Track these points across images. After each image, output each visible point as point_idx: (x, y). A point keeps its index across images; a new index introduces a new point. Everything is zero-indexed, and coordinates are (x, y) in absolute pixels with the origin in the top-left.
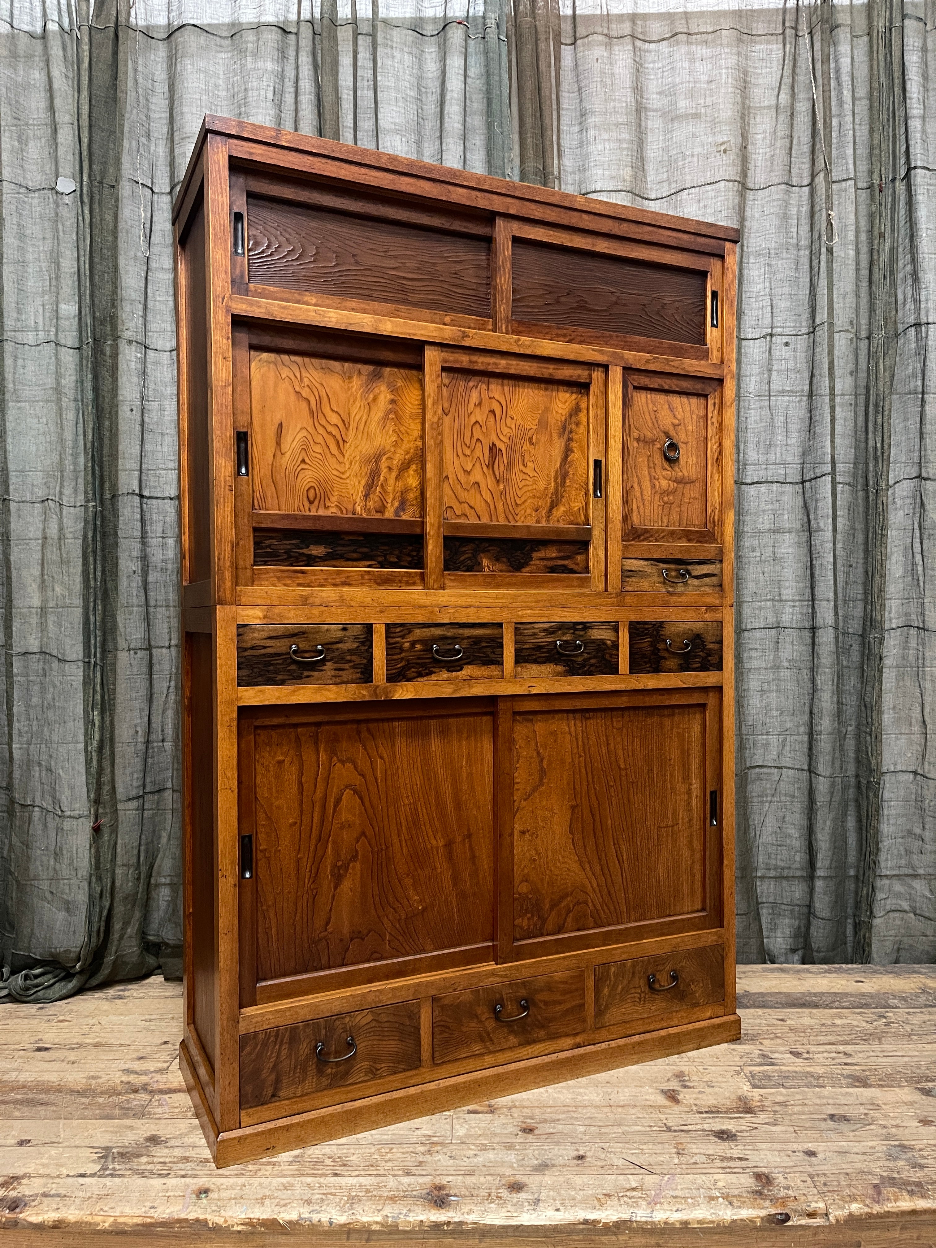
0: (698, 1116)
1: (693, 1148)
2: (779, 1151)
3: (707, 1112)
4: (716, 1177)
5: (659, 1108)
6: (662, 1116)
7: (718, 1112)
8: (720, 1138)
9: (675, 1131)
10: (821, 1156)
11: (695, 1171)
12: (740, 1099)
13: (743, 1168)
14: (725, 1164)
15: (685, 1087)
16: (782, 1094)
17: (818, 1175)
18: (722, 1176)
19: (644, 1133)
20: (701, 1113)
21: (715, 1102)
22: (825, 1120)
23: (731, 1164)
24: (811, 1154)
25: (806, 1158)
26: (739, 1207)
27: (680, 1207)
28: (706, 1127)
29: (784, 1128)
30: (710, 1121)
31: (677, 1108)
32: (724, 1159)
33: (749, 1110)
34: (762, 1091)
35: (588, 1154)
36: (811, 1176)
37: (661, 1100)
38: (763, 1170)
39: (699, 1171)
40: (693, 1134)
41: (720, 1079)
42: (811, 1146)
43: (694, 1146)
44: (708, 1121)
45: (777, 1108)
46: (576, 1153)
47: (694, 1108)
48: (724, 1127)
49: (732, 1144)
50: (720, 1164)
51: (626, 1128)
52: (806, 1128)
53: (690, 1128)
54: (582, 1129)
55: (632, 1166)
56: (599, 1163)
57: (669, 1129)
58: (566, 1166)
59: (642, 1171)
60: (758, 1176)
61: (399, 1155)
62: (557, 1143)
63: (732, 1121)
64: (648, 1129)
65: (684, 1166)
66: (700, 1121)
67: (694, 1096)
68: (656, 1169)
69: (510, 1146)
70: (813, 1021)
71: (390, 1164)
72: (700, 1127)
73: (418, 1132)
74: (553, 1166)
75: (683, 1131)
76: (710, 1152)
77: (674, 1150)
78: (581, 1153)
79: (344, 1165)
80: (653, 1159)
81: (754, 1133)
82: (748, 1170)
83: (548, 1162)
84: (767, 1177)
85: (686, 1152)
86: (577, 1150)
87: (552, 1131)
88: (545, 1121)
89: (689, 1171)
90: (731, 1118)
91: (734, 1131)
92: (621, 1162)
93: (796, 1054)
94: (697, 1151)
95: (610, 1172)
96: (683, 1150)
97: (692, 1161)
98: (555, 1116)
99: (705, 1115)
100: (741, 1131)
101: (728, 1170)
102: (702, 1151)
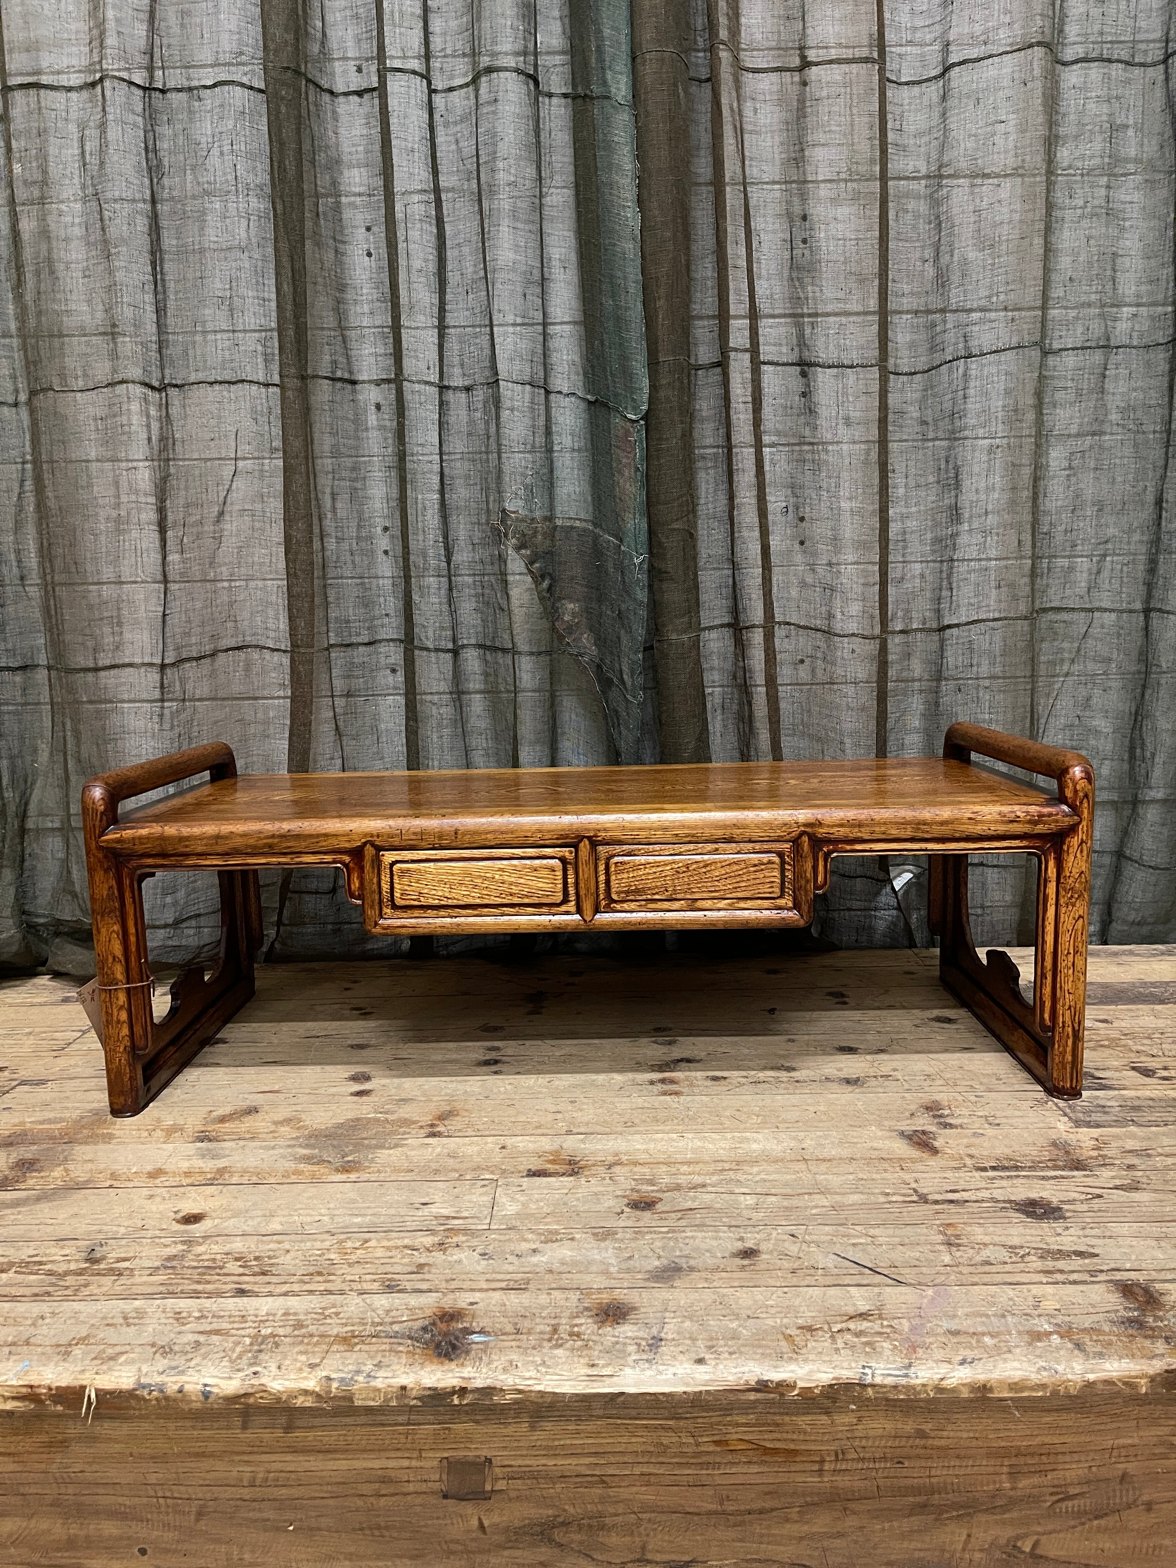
0: (977, 1174)
1: (978, 1234)
2: (1158, 1239)
3: (994, 1168)
4: (1036, 1290)
5: (901, 1163)
6: (907, 1177)
7: (1017, 1168)
8: (1029, 1214)
9: (936, 1202)
11: (987, 1278)
12: (1054, 1144)
13: (1093, 1273)
14: (1050, 1264)
15: (946, 1126)
16: (1133, 1136)
18: (1050, 1289)
19: (876, 1207)
20: (984, 1169)
21: (1007, 1151)
23: (1061, 1264)
26: (1101, 1355)
27: (969, 1354)
28: (998, 1194)
29: (1156, 1196)
30: (1004, 1183)
31: (933, 1162)
32: (1046, 1254)
33: (1078, 1165)
34: (1096, 1132)
35: (763, 1247)
37: (902, 1148)
38: (1133, 1275)
39: (998, 1278)
40: (972, 1207)
41: (1008, 1113)
43: (978, 1230)
44: (998, 1183)
45: (1132, 1160)
46: (739, 1245)
47: (969, 1162)
48: (1034, 1195)
49: (1058, 1226)
50: (1039, 1265)
51: (838, 1198)
53: (965, 1195)
54: (750, 1200)
55: (856, 1269)
56: (786, 1265)
57: (924, 1199)
58: (716, 1269)
59: (878, 1279)
60: (1127, 1290)
61: (380, 1253)
62: (701, 1226)
63: (1048, 1184)
64: (882, 1199)
65: (966, 1270)
66: (983, 1184)
67: (965, 1141)
68: (909, 1275)
69: (604, 1235)
70: (1161, 1023)
71: (358, 1269)
72: (985, 1194)
73: (426, 1211)
74: (692, 1269)
75: (951, 1202)
76: (1016, 1241)
77: (940, 1238)
78: (750, 1244)
79: (264, 1274)
80: (900, 1255)
81: (1096, 1204)
82: (1102, 1277)
83: (683, 1263)
84: (1146, 1291)
85: (964, 1241)
86: (741, 1239)
87: (689, 1204)
88: (678, 1188)
89: (976, 1279)
90: (1043, 1178)
91: (1055, 1201)
92: (830, 1262)
93: (1147, 1073)
94: (987, 1239)
95: (809, 1280)
96: (957, 1236)
97: (978, 1259)
98: (698, 1179)
99: (991, 1174)
100: (1069, 1202)
101: (1060, 1277)
102: (997, 1239)
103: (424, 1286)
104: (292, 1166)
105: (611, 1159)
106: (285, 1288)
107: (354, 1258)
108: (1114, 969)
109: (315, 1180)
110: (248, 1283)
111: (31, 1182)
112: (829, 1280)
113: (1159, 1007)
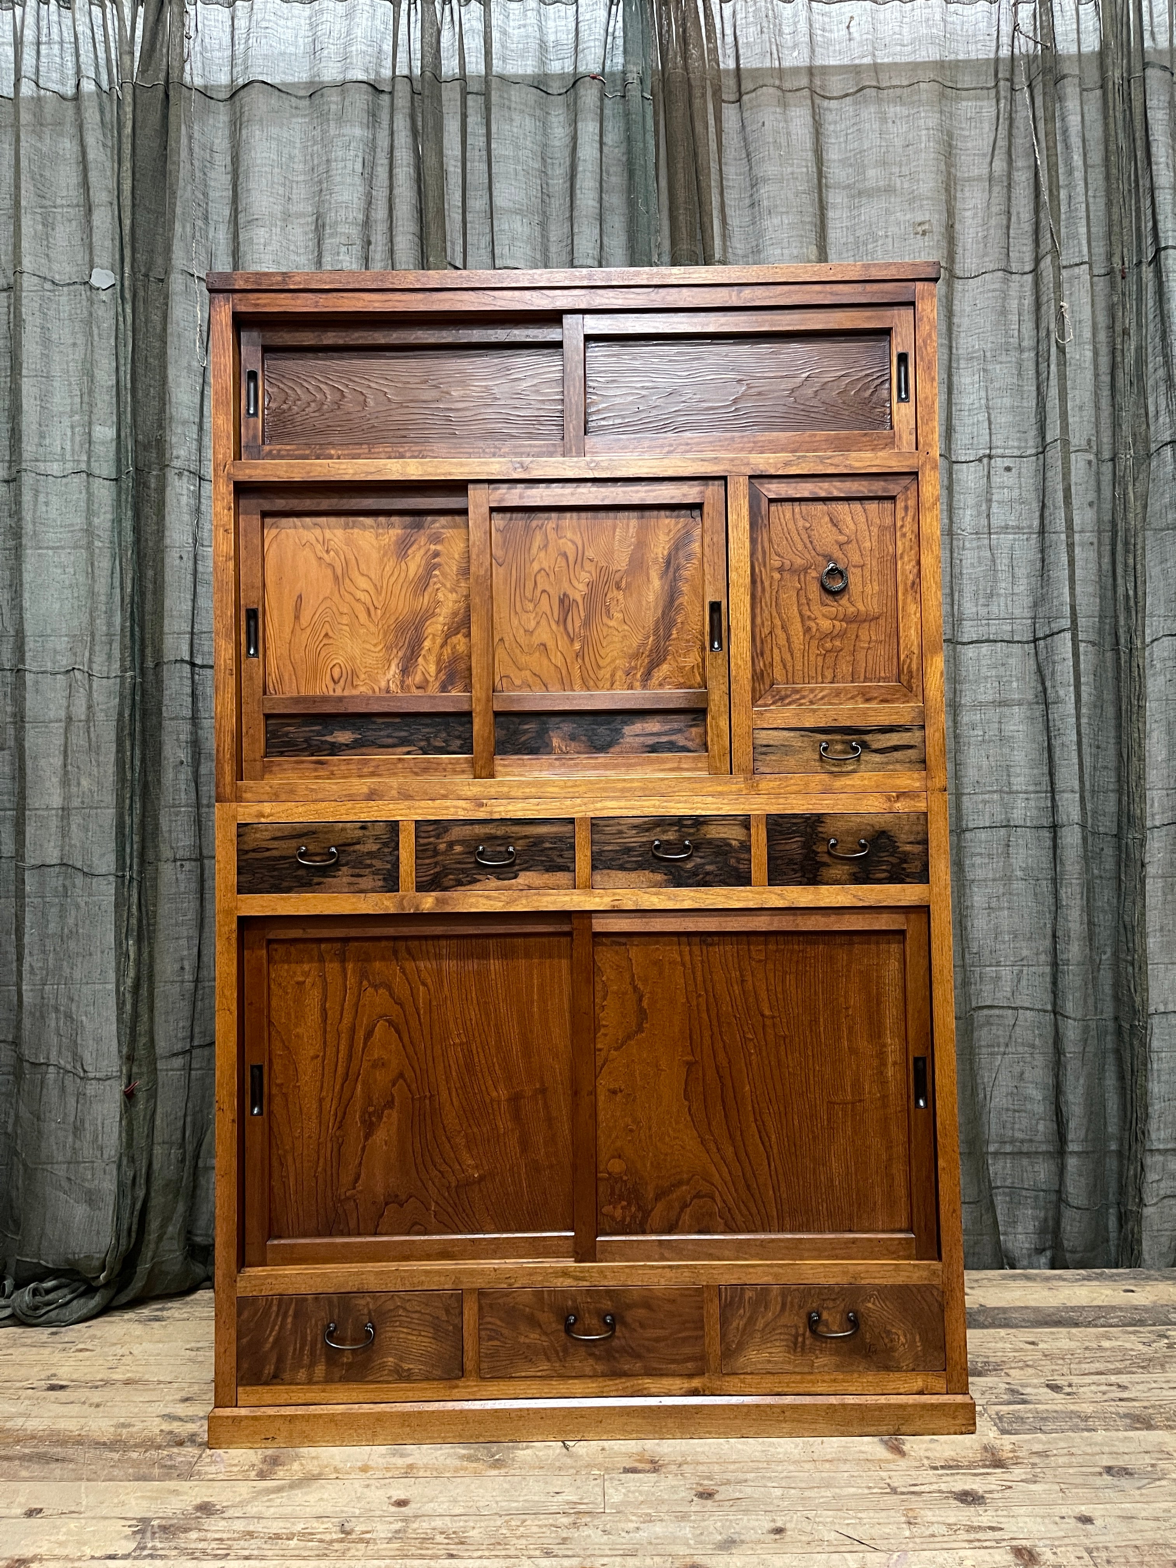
0: (931, 1472)
1: (929, 1516)
2: (1043, 1517)
3: (942, 1467)
4: (962, 1553)
5: (880, 1463)
6: (884, 1474)
7: (958, 1467)
8: (962, 1501)
9: (903, 1493)
10: (1098, 1522)
11: (932, 1546)
12: (985, 1448)
13: (997, 1541)
14: (972, 1536)
16: (1040, 1441)
17: (1097, 1549)
18: (969, 1553)
19: (862, 1497)
20: (936, 1468)
21: (953, 1453)
22: (1100, 1474)
23: (980, 1536)
24: (1086, 1520)
25: (1080, 1525)
28: (943, 1487)
29: (1046, 1487)
30: (948, 1479)
31: (903, 1463)
32: (970, 1529)
33: (999, 1464)
34: (1014, 1438)
35: (788, 1526)
36: (1089, 1551)
37: (881, 1453)
38: (1024, 1543)
39: (938, 1546)
40: (926, 1497)
42: (1085, 1510)
43: (930, 1513)
44: (945, 1479)
45: (1036, 1460)
46: (772, 1525)
47: (926, 1462)
48: (967, 1487)
49: (980, 1509)
50: (966, 1536)
51: (837, 1491)
52: (1077, 1486)
53: (922, 1488)
54: (778, 1492)
55: (849, 1541)
56: (804, 1538)
57: (894, 1491)
58: (759, 1542)
59: (863, 1547)
60: (1018, 1552)
61: (535, 1529)
62: (746, 1511)
63: (978, 1479)
64: (866, 1491)
65: (918, 1540)
66: (934, 1480)
67: (924, 1446)
68: (881, 1544)
69: (683, 1517)
70: (1073, 1345)
71: (523, 1541)
72: (935, 1487)
73: (559, 1498)
74: (742, 1542)
75: (913, 1493)
76: (952, 1520)
77: (903, 1519)
78: (779, 1524)
79: (462, 1543)
80: (876, 1531)
81: (1008, 1493)
82: (1004, 1544)
83: (735, 1537)
84: (1030, 1553)
85: (919, 1520)
86: (774, 1521)
87: (737, 1495)
88: (728, 1482)
89: (925, 1546)
90: (975, 1475)
91: (981, 1492)
92: (833, 1536)
93: (1055, 1388)
94: (934, 1519)
95: (819, 1549)
96: (915, 1518)
97: (927, 1533)
98: (741, 1476)
99: (940, 1472)
100: (990, 1492)
101: (977, 1544)
102: (940, 1519)
103: (570, 1553)
104: (458, 1463)
105: (680, 1459)
106: (480, 1553)
107: (518, 1533)
108: (1046, 1293)
109: (477, 1474)
110: (454, 1549)
111: (281, 1474)
112: (833, 1549)
113: (1074, 1330)
